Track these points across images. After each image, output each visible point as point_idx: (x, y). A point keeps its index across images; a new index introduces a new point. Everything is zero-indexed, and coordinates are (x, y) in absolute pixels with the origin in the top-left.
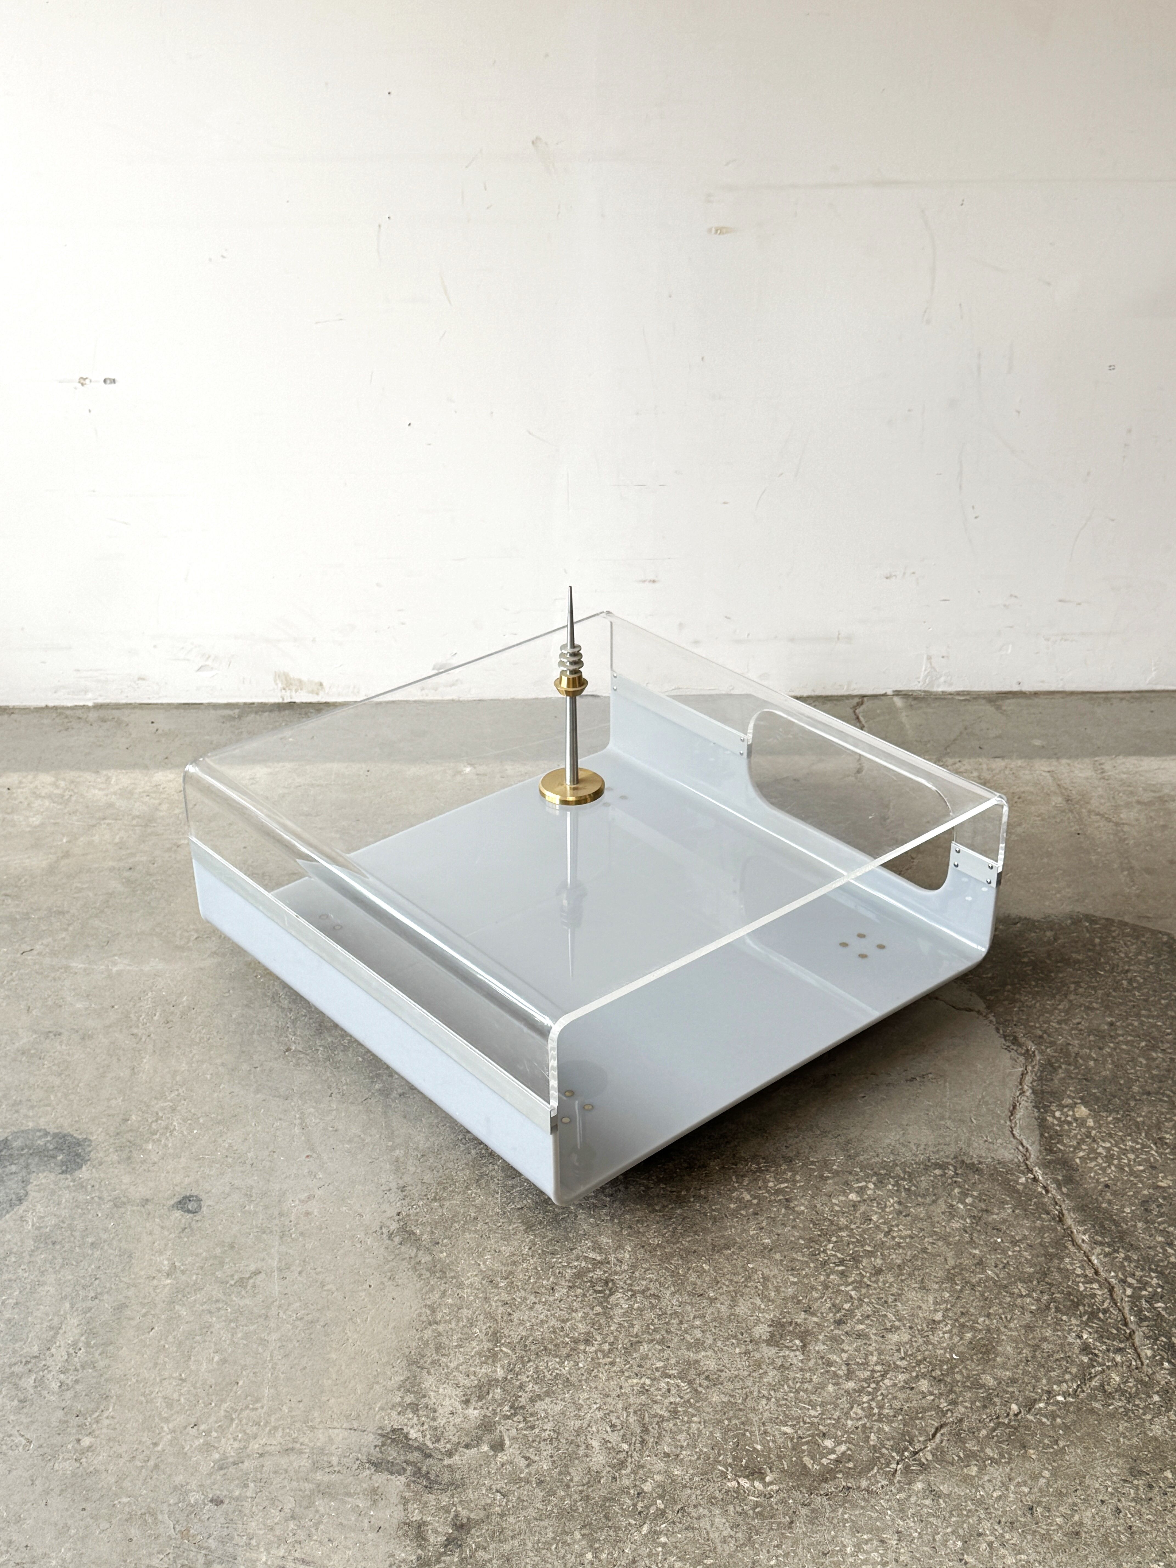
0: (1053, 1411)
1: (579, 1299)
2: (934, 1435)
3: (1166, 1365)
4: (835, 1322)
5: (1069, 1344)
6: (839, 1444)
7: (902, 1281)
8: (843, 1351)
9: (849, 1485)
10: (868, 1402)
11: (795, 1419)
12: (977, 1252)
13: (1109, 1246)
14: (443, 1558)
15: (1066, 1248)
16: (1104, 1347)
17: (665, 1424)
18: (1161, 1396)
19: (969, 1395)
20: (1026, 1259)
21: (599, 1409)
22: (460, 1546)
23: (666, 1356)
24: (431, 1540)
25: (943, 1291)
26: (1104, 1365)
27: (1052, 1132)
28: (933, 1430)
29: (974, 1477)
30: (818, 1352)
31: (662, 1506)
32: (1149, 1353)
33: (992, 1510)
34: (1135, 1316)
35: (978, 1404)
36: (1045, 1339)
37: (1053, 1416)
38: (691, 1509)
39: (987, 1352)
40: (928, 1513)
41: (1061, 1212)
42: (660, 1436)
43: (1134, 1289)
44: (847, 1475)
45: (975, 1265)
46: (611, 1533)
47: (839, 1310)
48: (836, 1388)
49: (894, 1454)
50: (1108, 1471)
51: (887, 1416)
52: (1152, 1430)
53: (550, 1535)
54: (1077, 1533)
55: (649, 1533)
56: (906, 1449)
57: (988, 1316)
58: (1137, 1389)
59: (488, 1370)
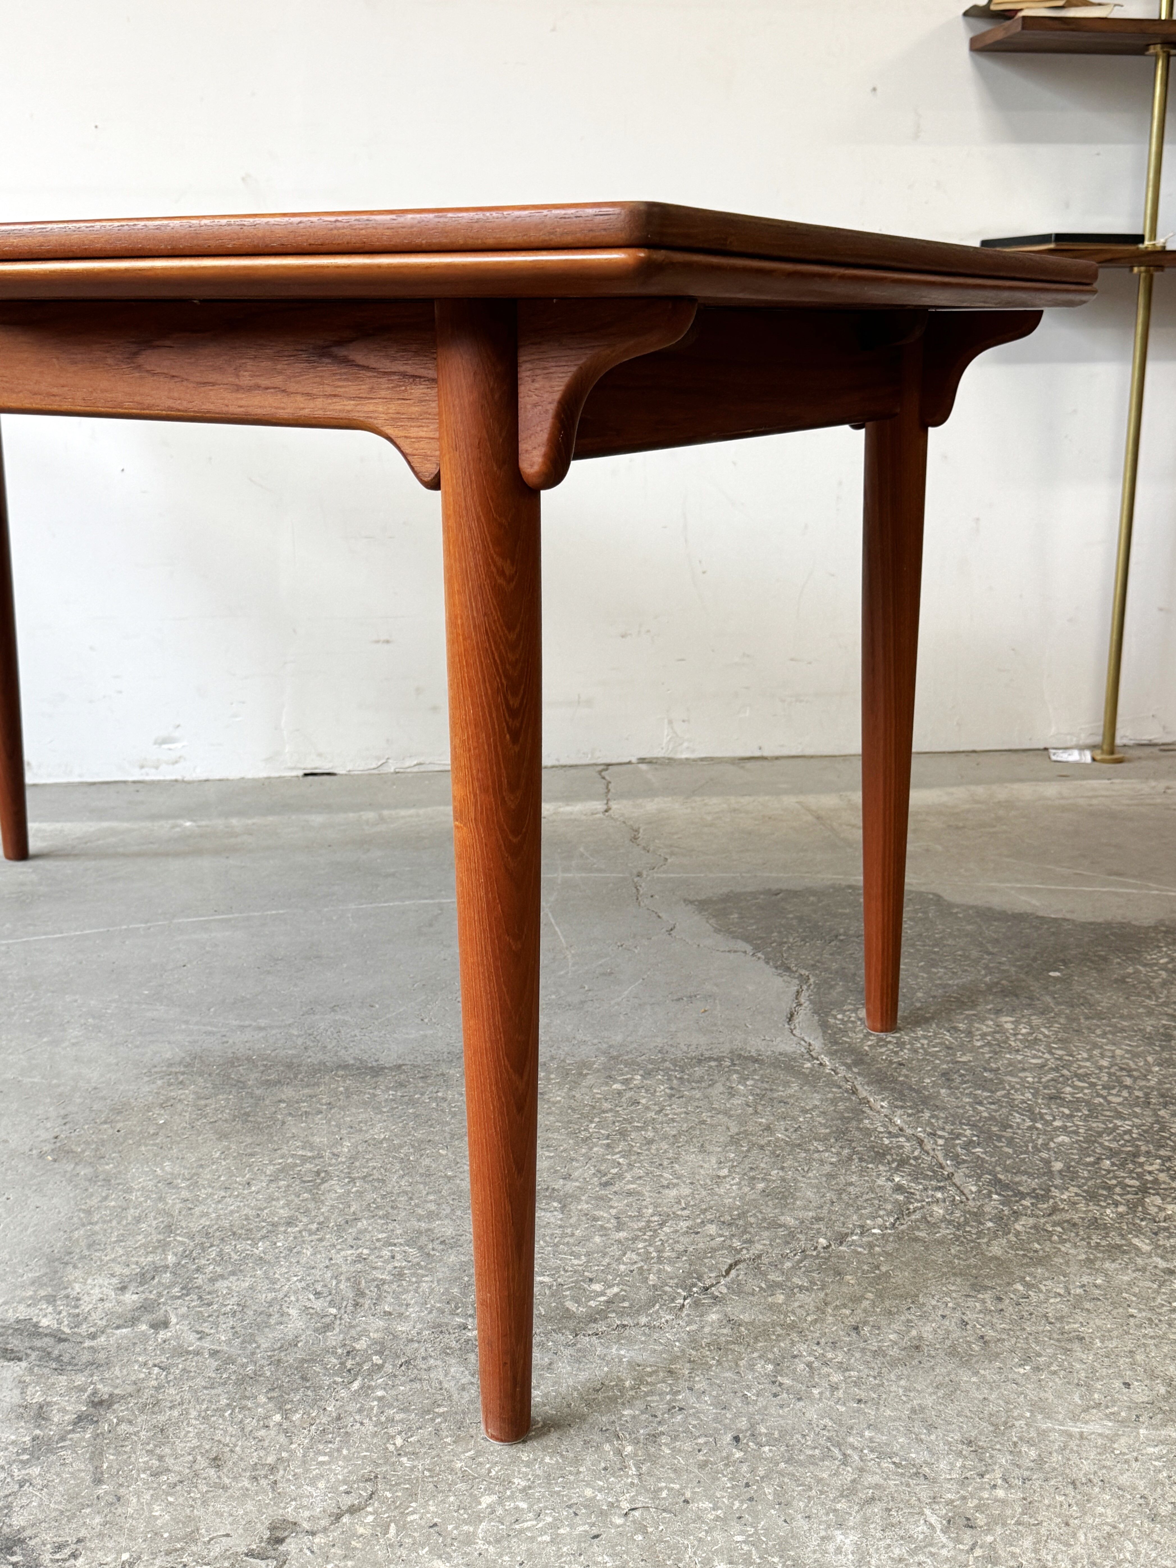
0: (869, 1242)
1: (283, 1189)
2: (728, 1272)
3: (995, 1197)
4: (601, 1184)
5: (879, 1186)
6: (610, 1287)
7: (679, 1147)
8: (611, 1207)
9: (626, 1323)
10: (645, 1247)
11: (554, 1268)
12: (763, 1120)
13: (911, 1108)
14: (69, 1436)
15: (864, 1112)
16: (921, 1187)
17: (386, 1287)
18: (995, 1223)
19: (766, 1234)
20: (820, 1123)
21: (300, 1281)
22: (97, 1422)
23: (390, 1227)
24: (56, 1420)
25: (727, 1152)
26: (924, 1201)
27: (835, 1030)
28: (726, 1267)
29: (781, 1305)
30: (581, 1211)
31: (380, 1362)
32: (974, 1189)
33: (807, 1333)
34: (952, 1160)
35: (778, 1241)
36: (851, 1184)
37: (871, 1246)
38: (419, 1362)
39: (785, 1198)
40: (727, 1342)
41: (854, 1086)
42: (379, 1298)
43: (946, 1139)
44: (621, 1314)
45: (763, 1131)
46: (309, 1393)
47: (605, 1175)
48: (604, 1238)
49: (680, 1290)
50: (944, 1289)
51: (669, 1259)
52: (991, 1252)
53: (224, 1402)
54: (917, 1347)
55: (361, 1388)
56: (695, 1285)
57: (782, 1168)
58: (965, 1217)
59: (155, 1258)
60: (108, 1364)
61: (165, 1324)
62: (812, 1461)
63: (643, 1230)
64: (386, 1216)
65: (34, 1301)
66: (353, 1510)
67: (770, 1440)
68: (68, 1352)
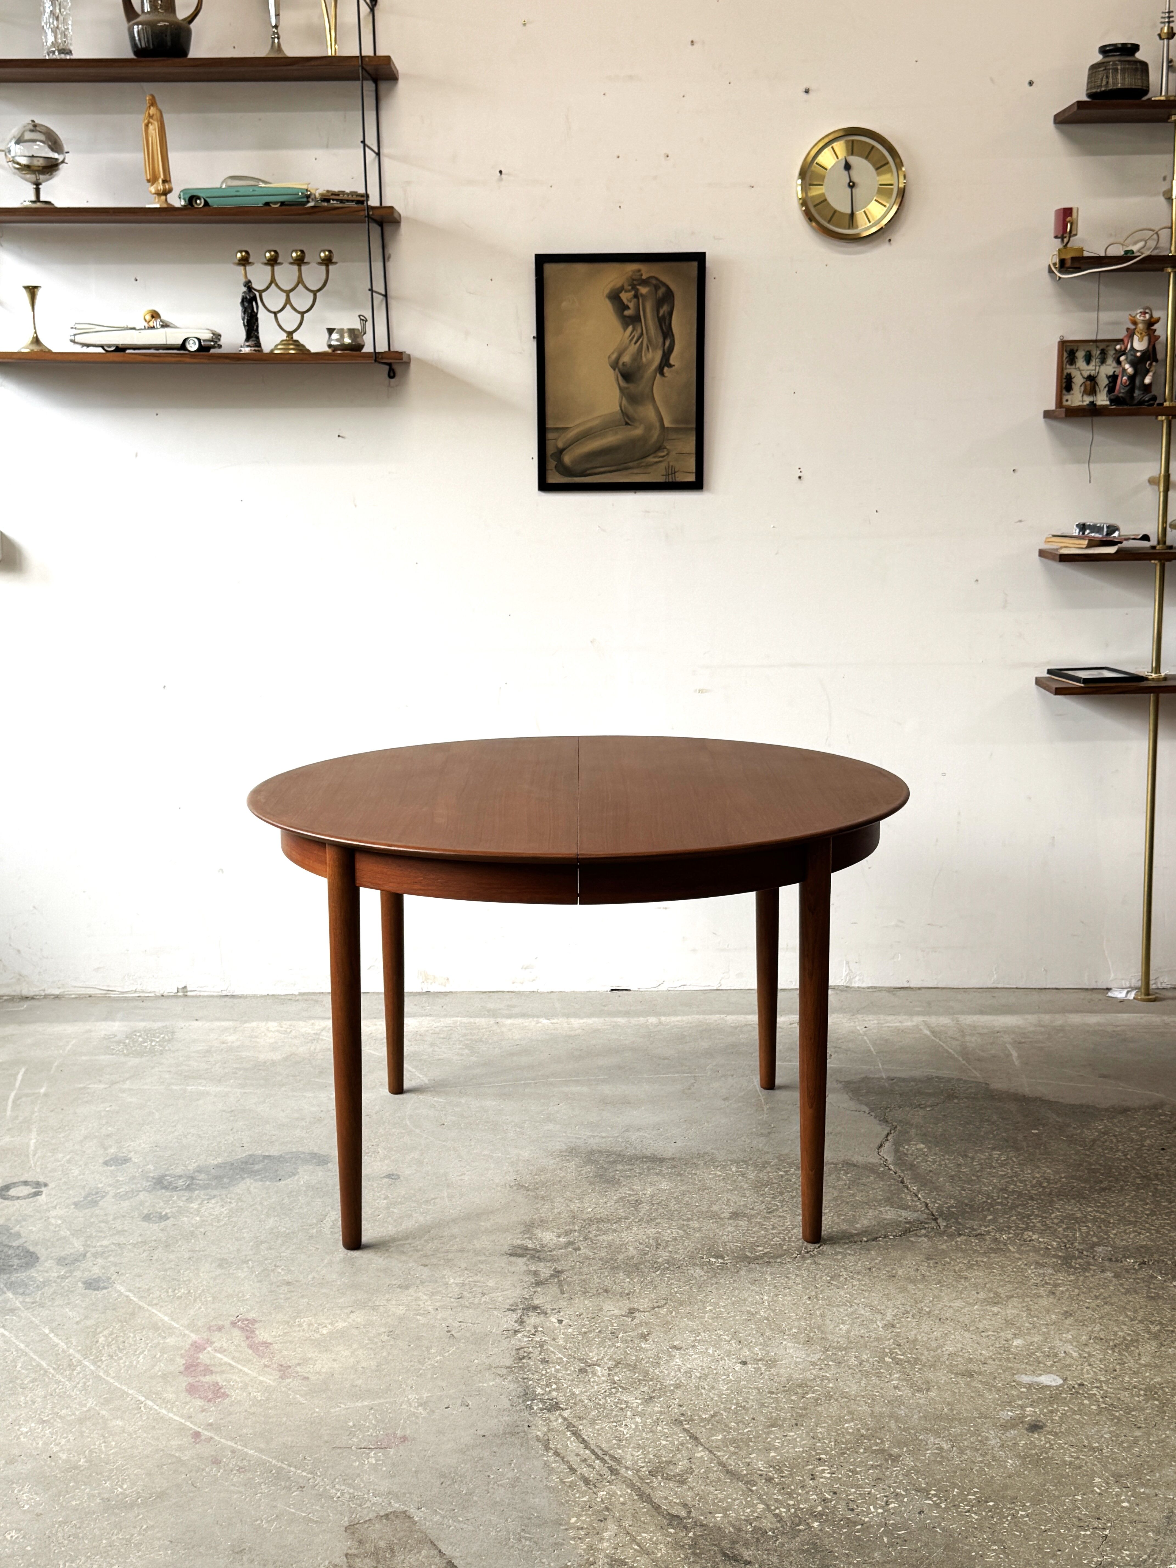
4: (767, 1212)
6: (766, 1249)
8: (771, 1221)
9: (771, 1261)
11: (742, 1241)
12: (851, 1192)
13: (928, 1191)
14: (549, 1281)
15: (904, 1191)
17: (670, 1243)
20: (880, 1194)
21: (633, 1238)
22: (559, 1276)
23: (671, 1223)
24: (542, 1275)
27: (902, 1153)
29: (840, 1259)
30: (756, 1222)
31: (668, 1266)
33: (848, 1269)
38: (683, 1267)
40: (813, 1269)
41: (902, 1180)
42: (667, 1246)
44: (770, 1258)
45: (850, 1196)
46: (640, 1273)
47: (770, 1209)
48: (766, 1232)
50: (914, 1259)
53: (607, 1274)
54: (894, 1276)
60: (558, 1260)
61: (579, 1249)
62: (838, 1306)
63: (784, 1230)
64: (668, 1218)
65: (523, 1239)
66: (658, 1307)
67: (823, 1299)
68: (542, 1255)
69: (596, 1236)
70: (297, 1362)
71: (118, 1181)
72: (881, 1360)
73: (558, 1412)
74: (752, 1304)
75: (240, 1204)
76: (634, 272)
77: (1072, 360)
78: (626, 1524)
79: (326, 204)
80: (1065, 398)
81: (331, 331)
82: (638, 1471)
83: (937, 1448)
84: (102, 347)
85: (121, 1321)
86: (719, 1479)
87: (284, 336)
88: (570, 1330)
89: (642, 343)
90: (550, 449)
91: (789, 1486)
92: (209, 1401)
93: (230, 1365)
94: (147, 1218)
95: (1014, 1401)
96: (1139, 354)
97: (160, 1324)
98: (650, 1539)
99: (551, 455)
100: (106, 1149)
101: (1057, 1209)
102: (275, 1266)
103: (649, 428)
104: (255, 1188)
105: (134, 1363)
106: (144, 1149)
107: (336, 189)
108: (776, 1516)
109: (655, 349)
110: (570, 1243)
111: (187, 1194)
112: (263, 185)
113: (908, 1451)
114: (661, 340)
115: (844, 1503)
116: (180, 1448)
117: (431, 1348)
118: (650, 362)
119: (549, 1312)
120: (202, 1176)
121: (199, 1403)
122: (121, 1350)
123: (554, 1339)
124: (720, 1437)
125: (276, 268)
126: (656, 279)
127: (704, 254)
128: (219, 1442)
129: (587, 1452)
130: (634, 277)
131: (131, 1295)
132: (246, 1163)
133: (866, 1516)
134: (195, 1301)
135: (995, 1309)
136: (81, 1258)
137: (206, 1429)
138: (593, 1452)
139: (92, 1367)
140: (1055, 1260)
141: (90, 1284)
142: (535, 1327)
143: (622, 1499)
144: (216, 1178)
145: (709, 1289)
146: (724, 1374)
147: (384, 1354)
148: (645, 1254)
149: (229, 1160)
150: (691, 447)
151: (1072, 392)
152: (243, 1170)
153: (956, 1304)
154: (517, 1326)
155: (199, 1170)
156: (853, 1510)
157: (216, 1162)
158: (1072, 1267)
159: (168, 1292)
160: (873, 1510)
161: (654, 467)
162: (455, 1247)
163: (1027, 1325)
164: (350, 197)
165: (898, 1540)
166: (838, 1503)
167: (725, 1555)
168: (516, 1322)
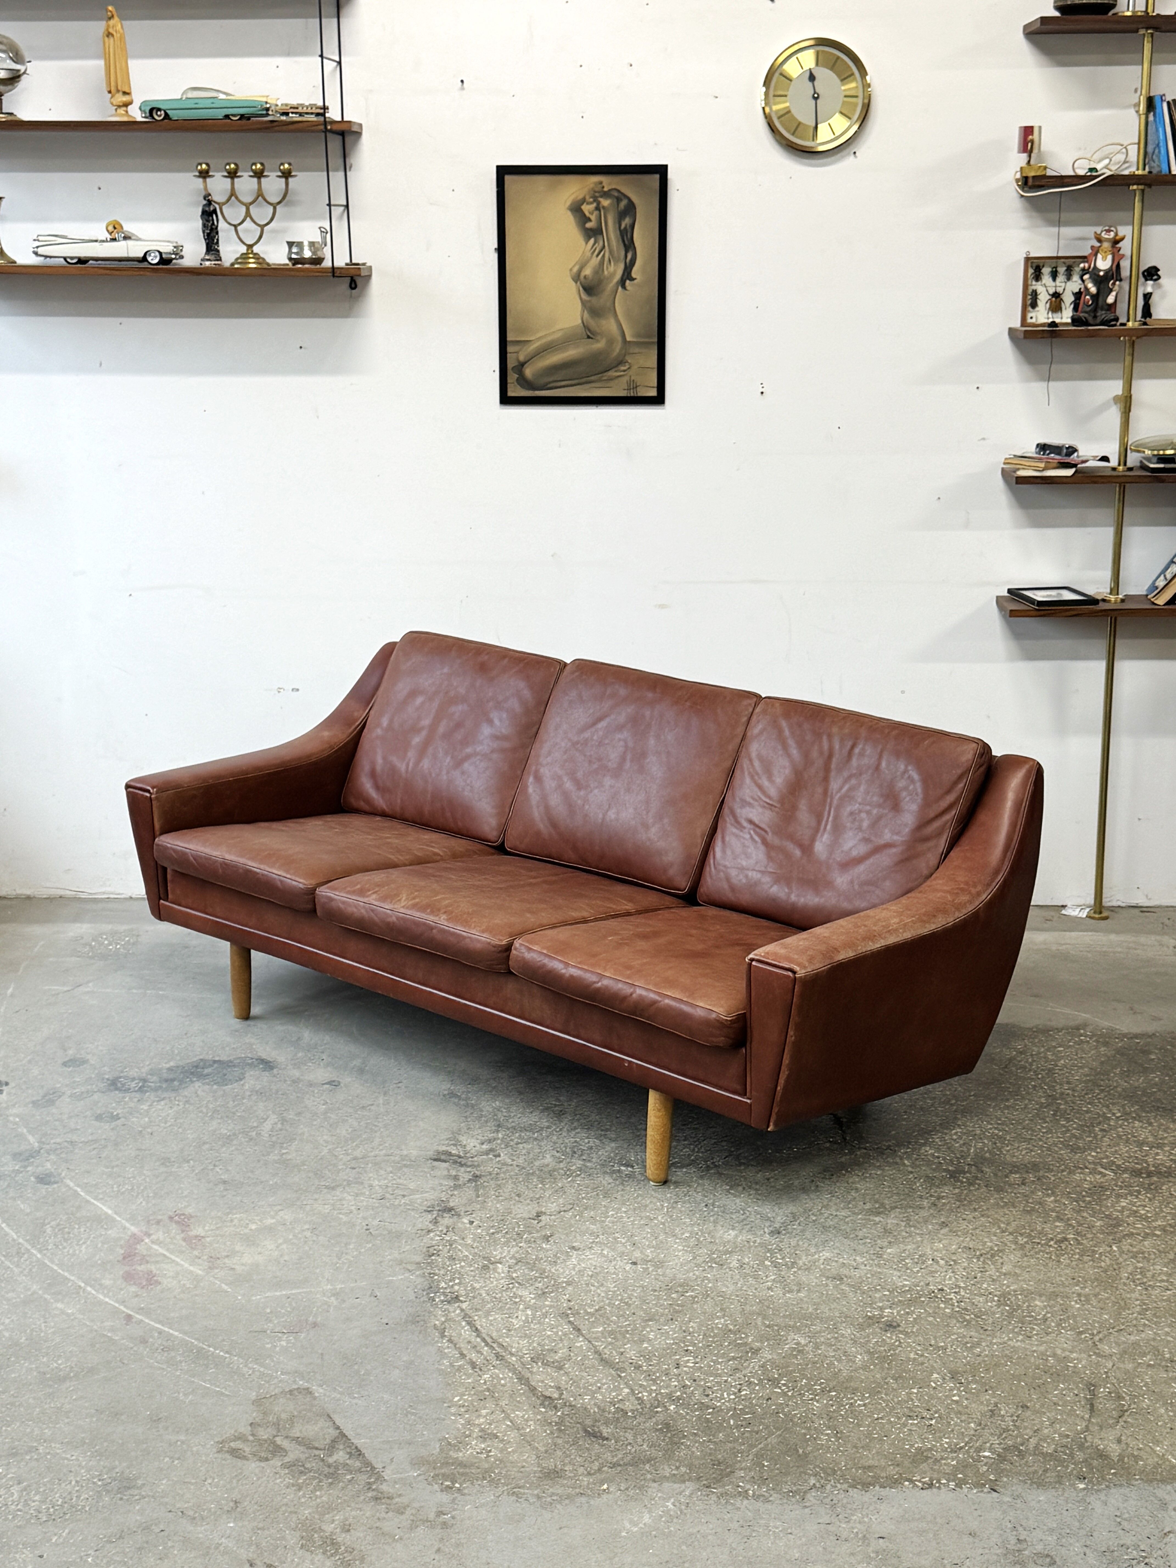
14: (467, 1184)
22: (476, 1181)
24: (461, 1180)
29: (742, 1170)
33: (748, 1179)
38: (594, 1175)
40: (715, 1179)
46: (552, 1180)
50: (812, 1170)
53: (521, 1179)
54: (789, 1186)
59: (495, 1135)
60: (478, 1166)
61: (499, 1156)
62: (732, 1213)
65: (448, 1145)
66: (565, 1211)
67: (719, 1207)
68: (463, 1161)
69: (517, 1144)
70: (226, 1254)
71: (74, 1082)
72: (762, 1263)
73: (457, 1305)
74: (652, 1210)
75: (187, 1106)
76: (596, 184)
77: (1038, 277)
78: (503, 1403)
79: (284, 118)
80: (1029, 315)
81: (290, 244)
82: (522, 1357)
83: (796, 1344)
84: (65, 259)
85: (67, 1214)
86: (593, 1367)
87: (244, 249)
88: (479, 1231)
89: (604, 256)
90: (511, 363)
91: (654, 1373)
92: (143, 1288)
93: (164, 1255)
94: (99, 1118)
95: (875, 1303)
96: (1102, 273)
97: (103, 1217)
98: (523, 1417)
99: (513, 368)
100: (65, 1050)
101: (959, 1125)
102: (215, 1166)
103: (611, 342)
104: (203, 1091)
105: (77, 1252)
106: (102, 1051)
107: (294, 102)
108: (638, 1399)
109: (617, 261)
110: (491, 1150)
111: (138, 1095)
112: (222, 96)
113: (769, 1344)
114: (623, 253)
115: (702, 1390)
116: (112, 1329)
117: (350, 1244)
118: (613, 275)
119: (462, 1213)
120: (155, 1078)
121: (133, 1289)
122: (66, 1240)
123: (463, 1239)
124: (601, 1329)
125: (236, 180)
126: (619, 191)
127: (666, 166)
128: (149, 1324)
129: (478, 1340)
130: (597, 189)
131: (79, 1190)
132: (197, 1067)
133: (719, 1401)
134: (137, 1196)
135: (877, 1219)
136: (35, 1154)
137: (137, 1313)
138: (484, 1340)
139: (39, 1256)
140: (944, 1174)
141: (42, 1178)
142: (447, 1227)
143: (503, 1382)
144: (166, 1081)
145: (615, 1195)
146: (614, 1273)
147: (307, 1248)
148: (561, 1162)
149: (181, 1063)
150: (653, 362)
151: (1037, 309)
152: (192, 1073)
153: (843, 1214)
154: (431, 1227)
155: (152, 1073)
156: (707, 1396)
157: (168, 1066)
158: (959, 1181)
159: (113, 1188)
160: (726, 1396)
161: (616, 381)
162: (384, 1151)
163: (904, 1234)
164: (309, 110)
165: (744, 1423)
166: (695, 1389)
167: (586, 1431)
168: (430, 1222)
